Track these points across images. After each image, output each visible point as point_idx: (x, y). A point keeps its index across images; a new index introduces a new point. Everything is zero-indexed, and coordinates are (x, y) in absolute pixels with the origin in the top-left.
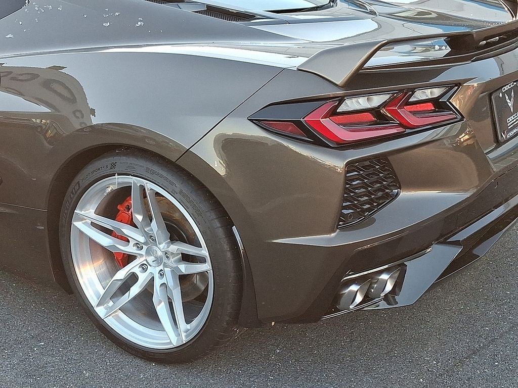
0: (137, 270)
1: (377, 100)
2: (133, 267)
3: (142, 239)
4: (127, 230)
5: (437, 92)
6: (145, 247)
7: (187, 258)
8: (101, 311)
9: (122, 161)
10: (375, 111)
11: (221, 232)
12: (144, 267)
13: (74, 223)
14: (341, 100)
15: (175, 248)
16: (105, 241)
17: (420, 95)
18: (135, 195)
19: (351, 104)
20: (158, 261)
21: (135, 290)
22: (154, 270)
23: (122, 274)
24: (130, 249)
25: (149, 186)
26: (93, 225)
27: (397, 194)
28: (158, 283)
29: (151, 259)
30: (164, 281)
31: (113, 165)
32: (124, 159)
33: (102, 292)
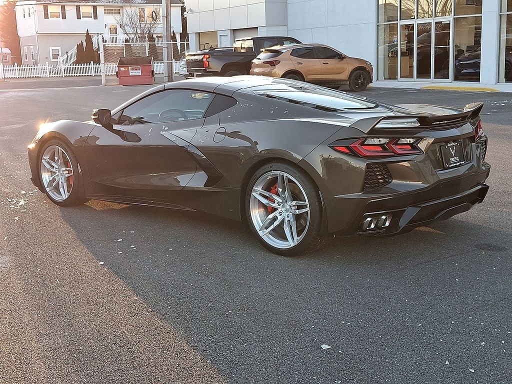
0: (278, 215)
1: (383, 141)
2: (276, 213)
3: (281, 201)
4: (275, 197)
5: (412, 141)
6: (282, 204)
7: (299, 207)
8: (260, 233)
9: (275, 165)
10: (382, 145)
11: (314, 194)
12: (280, 214)
13: (253, 193)
14: (366, 139)
15: (294, 203)
16: (265, 201)
17: (403, 141)
18: (279, 180)
19: (370, 141)
20: (287, 210)
21: (276, 223)
22: (285, 214)
23: (271, 216)
24: (275, 205)
25: (285, 175)
26: (261, 194)
27: (391, 181)
28: (286, 220)
29: (283, 209)
30: (289, 219)
31: (271, 167)
32: (276, 164)
33: (261, 225)
